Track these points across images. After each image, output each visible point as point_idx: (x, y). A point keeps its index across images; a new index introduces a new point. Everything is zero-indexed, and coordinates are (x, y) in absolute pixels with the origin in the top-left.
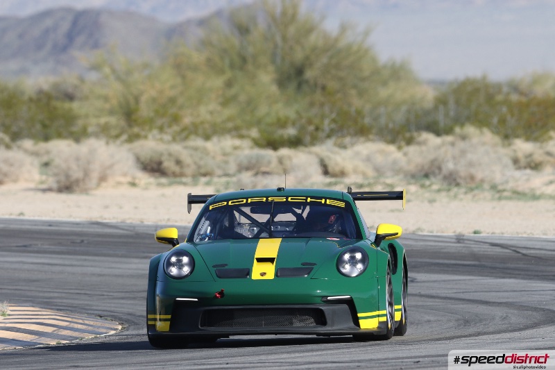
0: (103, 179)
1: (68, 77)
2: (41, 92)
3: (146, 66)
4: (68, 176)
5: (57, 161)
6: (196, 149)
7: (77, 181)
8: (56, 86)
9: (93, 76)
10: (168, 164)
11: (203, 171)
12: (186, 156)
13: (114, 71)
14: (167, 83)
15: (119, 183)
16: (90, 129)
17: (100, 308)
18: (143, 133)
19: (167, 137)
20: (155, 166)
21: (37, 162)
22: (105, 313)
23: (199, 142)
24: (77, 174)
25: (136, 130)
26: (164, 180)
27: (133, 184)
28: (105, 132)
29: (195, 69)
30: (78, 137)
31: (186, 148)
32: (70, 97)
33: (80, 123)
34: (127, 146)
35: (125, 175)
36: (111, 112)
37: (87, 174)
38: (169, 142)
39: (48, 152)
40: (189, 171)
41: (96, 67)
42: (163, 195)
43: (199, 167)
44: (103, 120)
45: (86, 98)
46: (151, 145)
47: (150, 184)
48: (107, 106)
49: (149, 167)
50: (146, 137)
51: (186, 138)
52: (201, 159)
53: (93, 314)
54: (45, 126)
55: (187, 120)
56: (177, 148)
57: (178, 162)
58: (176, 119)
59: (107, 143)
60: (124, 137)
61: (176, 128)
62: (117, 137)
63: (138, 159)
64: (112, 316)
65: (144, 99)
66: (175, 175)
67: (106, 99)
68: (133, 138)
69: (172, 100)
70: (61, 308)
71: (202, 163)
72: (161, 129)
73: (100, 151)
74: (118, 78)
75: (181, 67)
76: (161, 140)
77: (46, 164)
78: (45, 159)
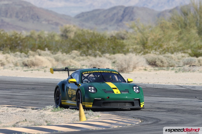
0: (134, 68)
1: (122, 31)
2: (112, 36)
3: (150, 27)
4: (122, 67)
5: (118, 61)
6: (168, 57)
7: (125, 68)
8: (118, 34)
9: (131, 31)
10: (158, 63)
11: (170, 65)
12: (164, 60)
13: (138, 29)
14: (158, 33)
15: (140, 69)
16: (130, 50)
17: (133, 114)
18: (149, 51)
19: (158, 53)
20: (153, 63)
21: (111, 62)
22: (135, 116)
23: (169, 55)
24: (125, 66)
25: (146, 50)
26: (157, 68)
27: (145, 70)
28: (135, 51)
29: (168, 28)
30: (125, 53)
31: (164, 56)
32: (123, 38)
33: (126, 47)
34: (143, 56)
35: (142, 66)
36: (138, 44)
37: (129, 66)
38: (158, 55)
39: (115, 58)
40: (165, 65)
41: (132, 28)
42: (156, 74)
43: (169, 64)
44: (134, 47)
45: (129, 39)
46: (152, 55)
47: (151, 69)
48: (136, 41)
49: (151, 64)
50: (150, 53)
51: (165, 53)
52: (170, 60)
53: (131, 116)
54: (114, 49)
55: (165, 47)
56: (161, 57)
57: (162, 62)
58: (161, 46)
59: (136, 55)
60: (142, 52)
61: (161, 49)
62: (140, 52)
63: (147, 60)
64: (137, 117)
65: (149, 39)
66: (160, 66)
67: (136, 39)
68: (145, 53)
69: (160, 39)
70: (119, 114)
71: (170, 62)
72: (156, 50)
73: (133, 58)
74: (140, 32)
75: (163, 27)
76: (156, 54)
77: (114, 62)
78: (114, 61)
